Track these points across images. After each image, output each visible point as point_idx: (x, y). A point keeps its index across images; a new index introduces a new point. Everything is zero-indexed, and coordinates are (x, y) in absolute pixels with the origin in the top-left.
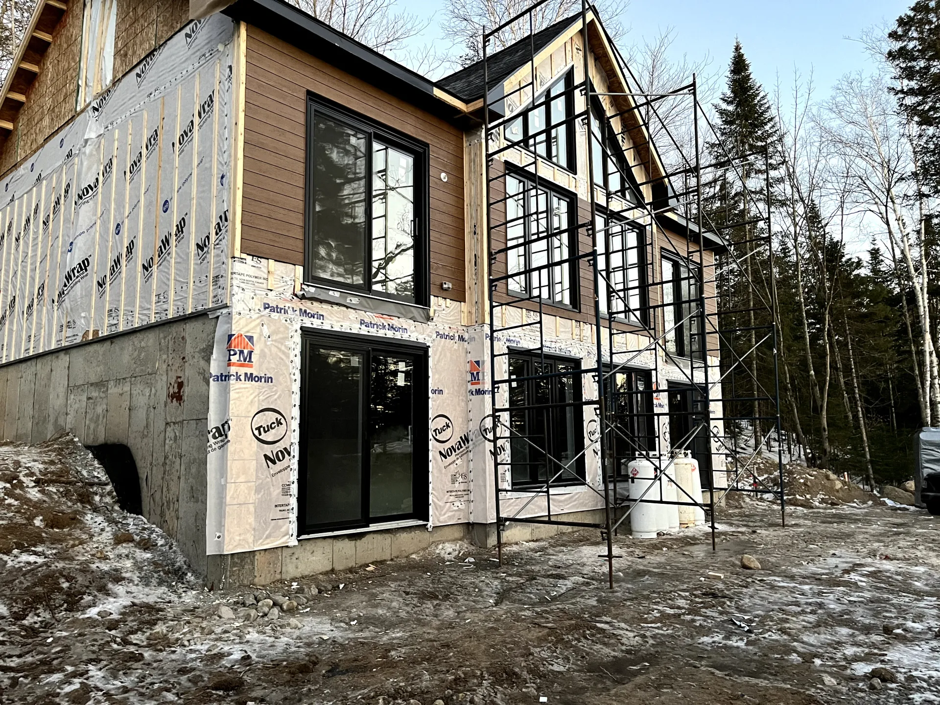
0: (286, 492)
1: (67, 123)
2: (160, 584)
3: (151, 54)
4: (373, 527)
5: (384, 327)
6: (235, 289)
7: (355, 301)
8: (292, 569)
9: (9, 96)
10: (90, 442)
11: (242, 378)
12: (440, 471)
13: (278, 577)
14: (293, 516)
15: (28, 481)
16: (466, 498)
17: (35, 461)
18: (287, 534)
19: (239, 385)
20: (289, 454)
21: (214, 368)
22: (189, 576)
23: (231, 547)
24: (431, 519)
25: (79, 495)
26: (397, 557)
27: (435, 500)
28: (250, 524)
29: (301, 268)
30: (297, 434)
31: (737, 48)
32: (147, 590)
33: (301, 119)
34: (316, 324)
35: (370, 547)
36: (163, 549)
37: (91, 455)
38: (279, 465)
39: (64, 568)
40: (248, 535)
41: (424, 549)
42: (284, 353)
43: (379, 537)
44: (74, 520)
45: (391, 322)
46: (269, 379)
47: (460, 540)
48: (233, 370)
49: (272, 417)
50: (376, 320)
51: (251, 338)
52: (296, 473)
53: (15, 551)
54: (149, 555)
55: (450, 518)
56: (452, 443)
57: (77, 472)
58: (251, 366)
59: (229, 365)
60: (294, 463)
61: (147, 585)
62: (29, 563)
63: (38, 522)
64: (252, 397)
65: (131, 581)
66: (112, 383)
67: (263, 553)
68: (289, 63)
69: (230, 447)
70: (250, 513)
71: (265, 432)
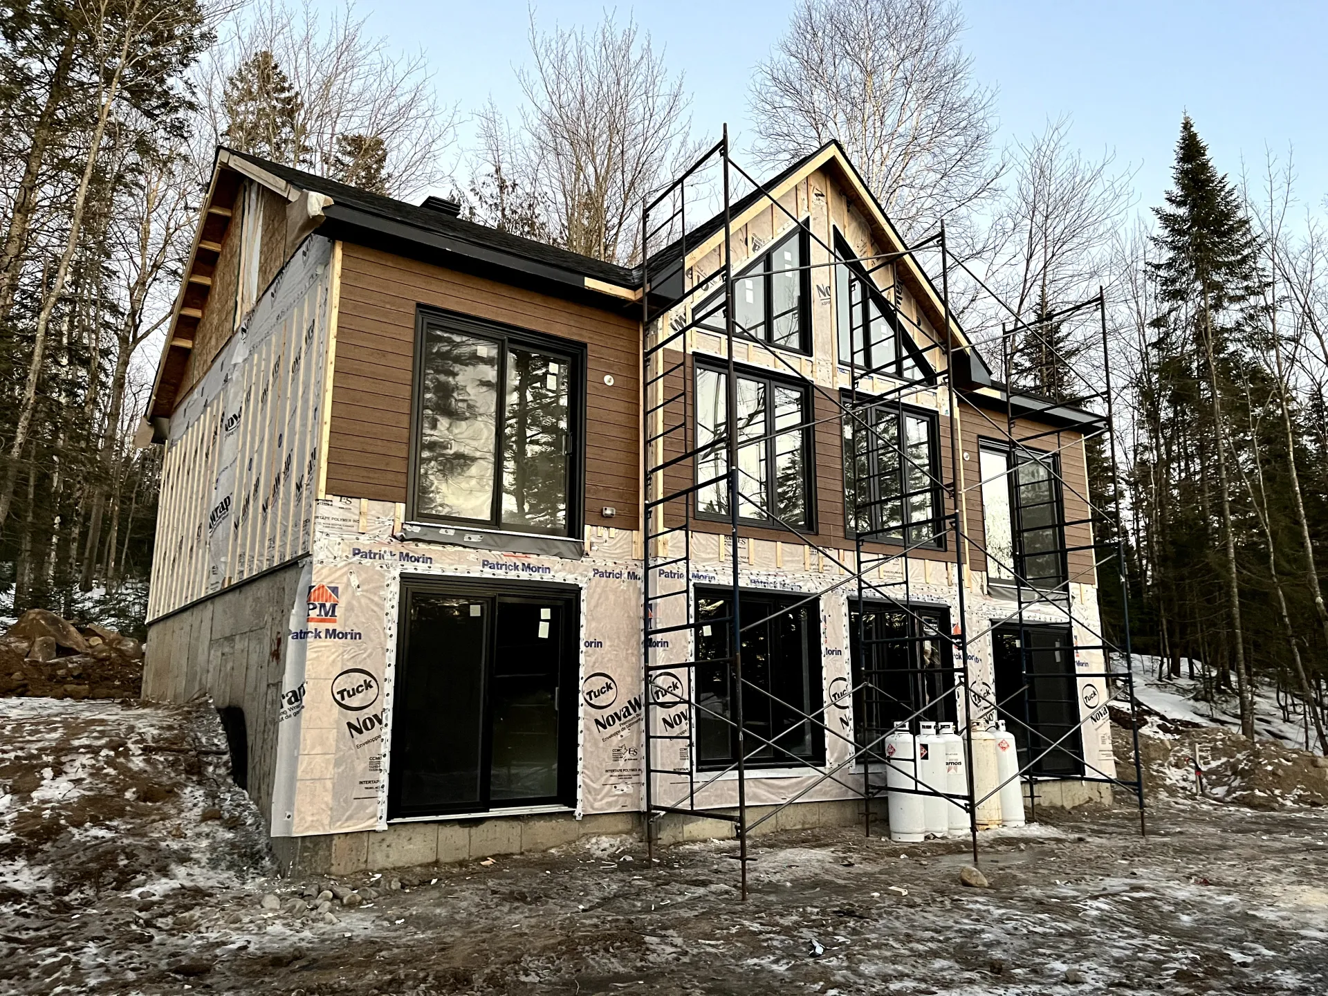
0: (374, 765)
1: (226, 344)
2: (229, 868)
3: (280, 272)
4: (494, 812)
5: (516, 567)
6: (318, 535)
7: (476, 538)
8: (381, 858)
9: (183, 312)
10: (220, 705)
11: (323, 635)
12: (596, 744)
13: (363, 866)
14: (383, 796)
15: (135, 749)
16: (635, 779)
17: (152, 726)
18: (375, 816)
19: (318, 642)
20: (380, 722)
21: (294, 625)
22: (267, 862)
23: (301, 829)
24: (579, 805)
25: (189, 765)
26: (530, 851)
27: (587, 781)
28: (327, 804)
29: (403, 506)
30: (391, 698)
31: (1187, 126)
32: (211, 873)
33: (409, 336)
34: (422, 568)
35: (491, 836)
36: (250, 829)
37: (218, 720)
38: (367, 735)
39: (129, 845)
40: (324, 816)
41: (569, 843)
42: (377, 604)
43: (503, 825)
44: (171, 793)
45: (526, 561)
46: (356, 636)
47: (627, 833)
48: (312, 626)
49: (360, 679)
50: (504, 560)
51: (335, 590)
52: (389, 744)
53: (88, 825)
54: (230, 835)
55: (610, 804)
56: (617, 708)
57: (197, 737)
58: (335, 621)
59: (308, 620)
60: (387, 733)
61: (214, 868)
62: (96, 838)
63: (129, 795)
64: (333, 657)
65: (198, 862)
66: (237, 637)
67: (342, 837)
68: (395, 275)
69: (305, 713)
70: (326, 791)
71: (350, 696)
